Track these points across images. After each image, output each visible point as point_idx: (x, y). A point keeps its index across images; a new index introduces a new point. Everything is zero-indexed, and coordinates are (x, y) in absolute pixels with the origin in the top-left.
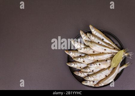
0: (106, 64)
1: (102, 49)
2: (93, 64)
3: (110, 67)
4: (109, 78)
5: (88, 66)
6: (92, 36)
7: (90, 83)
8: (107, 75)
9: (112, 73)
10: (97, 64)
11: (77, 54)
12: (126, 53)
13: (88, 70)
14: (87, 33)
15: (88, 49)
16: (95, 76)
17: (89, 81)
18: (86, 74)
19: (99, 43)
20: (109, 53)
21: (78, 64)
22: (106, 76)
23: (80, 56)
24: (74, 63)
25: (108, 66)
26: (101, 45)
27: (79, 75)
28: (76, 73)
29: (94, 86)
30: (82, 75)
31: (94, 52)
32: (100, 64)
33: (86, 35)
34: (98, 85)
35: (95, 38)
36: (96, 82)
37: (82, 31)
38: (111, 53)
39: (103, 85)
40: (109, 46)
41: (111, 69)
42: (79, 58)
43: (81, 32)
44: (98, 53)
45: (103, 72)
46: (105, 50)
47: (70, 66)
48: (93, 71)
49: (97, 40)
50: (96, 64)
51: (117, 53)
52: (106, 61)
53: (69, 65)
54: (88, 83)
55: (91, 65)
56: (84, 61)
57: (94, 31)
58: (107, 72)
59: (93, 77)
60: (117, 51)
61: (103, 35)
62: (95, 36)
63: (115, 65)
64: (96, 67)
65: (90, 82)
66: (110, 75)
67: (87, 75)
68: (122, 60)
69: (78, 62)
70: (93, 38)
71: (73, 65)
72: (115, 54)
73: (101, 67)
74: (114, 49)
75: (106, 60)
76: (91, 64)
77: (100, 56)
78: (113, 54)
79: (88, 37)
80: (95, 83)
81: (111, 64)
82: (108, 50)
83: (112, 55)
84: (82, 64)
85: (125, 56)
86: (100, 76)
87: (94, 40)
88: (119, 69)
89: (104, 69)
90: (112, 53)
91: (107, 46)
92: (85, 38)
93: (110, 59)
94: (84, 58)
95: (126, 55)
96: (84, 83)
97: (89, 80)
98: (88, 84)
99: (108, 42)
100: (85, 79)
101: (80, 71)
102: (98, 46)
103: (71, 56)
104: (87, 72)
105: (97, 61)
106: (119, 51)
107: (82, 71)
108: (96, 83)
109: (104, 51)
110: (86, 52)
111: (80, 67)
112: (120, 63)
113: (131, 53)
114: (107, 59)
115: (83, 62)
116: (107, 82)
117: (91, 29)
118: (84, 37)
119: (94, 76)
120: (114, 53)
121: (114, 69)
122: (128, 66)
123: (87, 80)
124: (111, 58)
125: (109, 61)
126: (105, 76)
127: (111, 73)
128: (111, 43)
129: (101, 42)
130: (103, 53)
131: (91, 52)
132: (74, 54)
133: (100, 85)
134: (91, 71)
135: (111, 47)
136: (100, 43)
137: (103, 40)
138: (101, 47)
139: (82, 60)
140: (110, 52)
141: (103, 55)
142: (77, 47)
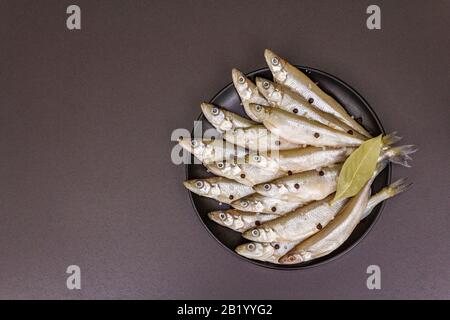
0: (319, 185)
1: (307, 132)
2: (273, 186)
4: (331, 235)
5: (259, 192)
6: (272, 87)
7: (263, 251)
8: (323, 224)
9: (340, 215)
10: (288, 183)
13: (259, 208)
14: (257, 79)
16: (281, 227)
17: (262, 243)
18: (250, 221)
19: (295, 111)
20: (329, 148)
21: (225, 186)
22: (319, 226)
24: (211, 180)
25: (328, 191)
26: (303, 118)
27: (227, 224)
28: (217, 217)
29: (277, 262)
30: (236, 224)
32: (297, 186)
33: (252, 84)
34: (292, 259)
35: (282, 95)
36: (285, 247)
37: (238, 70)
38: (337, 148)
39: (308, 257)
40: (332, 125)
41: (338, 202)
42: (228, 165)
43: (236, 76)
44: (292, 147)
45: (308, 214)
46: (317, 135)
47: (195, 190)
48: (274, 209)
49: (289, 104)
50: (286, 186)
51: (357, 147)
52: (321, 173)
53: (192, 187)
54: (257, 251)
55: (267, 187)
56: (243, 176)
57: (279, 71)
58: (325, 214)
59: (276, 228)
60: (358, 142)
61: (311, 84)
62: (284, 89)
63: (350, 188)
64: (284, 195)
65: (265, 246)
66: (332, 224)
67: (254, 225)
68: (375, 173)
69: (226, 179)
70: (275, 96)
71: (206, 190)
72: (351, 150)
73: (301, 196)
74: (350, 132)
75: (319, 170)
76: (267, 184)
77: (298, 155)
78: (345, 149)
79: (260, 94)
80: (282, 251)
81: (336, 187)
82: (328, 137)
83: (340, 155)
84: (236, 187)
85: (387, 158)
86: (299, 225)
87: (279, 104)
88: (365, 203)
89: (312, 204)
90: (340, 148)
91: (326, 122)
92: (249, 94)
93: (335, 168)
95: (391, 153)
96: (243, 251)
97: (259, 239)
98: (258, 254)
99: (327, 108)
100: (248, 237)
101: (231, 211)
102: (292, 122)
105: (290, 173)
106: (365, 138)
107: (238, 211)
108: (287, 251)
109: (312, 141)
111: (232, 197)
112: (370, 183)
113: (407, 149)
114: (323, 168)
115: (239, 177)
117: (269, 63)
118: (246, 92)
119: (278, 227)
120: (348, 147)
122: (397, 192)
123: (255, 240)
124: (337, 163)
125: (328, 175)
126: (315, 226)
127: (335, 216)
128: (337, 114)
129: (302, 110)
130: (309, 148)
133: (298, 259)
134: (269, 209)
135: (337, 127)
136: (300, 113)
137: (311, 101)
138: (303, 126)
139: (237, 170)
140: (334, 144)
141: (310, 153)
142: (220, 125)
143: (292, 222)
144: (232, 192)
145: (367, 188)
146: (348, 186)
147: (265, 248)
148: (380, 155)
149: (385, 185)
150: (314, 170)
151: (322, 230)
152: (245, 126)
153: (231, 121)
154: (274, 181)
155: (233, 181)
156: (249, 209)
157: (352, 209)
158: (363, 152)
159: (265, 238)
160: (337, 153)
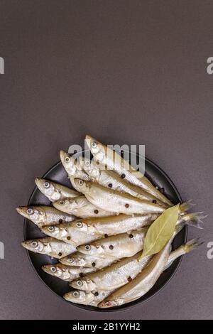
0: (129, 246)
2: (93, 247)
3: (140, 253)
4: (138, 285)
5: (81, 251)
6: (92, 166)
7: (86, 297)
8: (133, 276)
10: (104, 245)
11: (52, 218)
12: (187, 213)
13: (82, 263)
15: (81, 203)
16: (100, 280)
17: (85, 291)
18: (75, 273)
19: (110, 185)
20: (137, 215)
21: (55, 245)
22: (129, 279)
23: (61, 221)
24: (44, 240)
25: (136, 250)
27: (56, 275)
28: (49, 270)
29: (96, 305)
30: (64, 275)
31: (96, 212)
32: (111, 247)
34: (108, 305)
35: (100, 172)
36: (104, 294)
38: (143, 215)
39: (121, 302)
40: (140, 196)
41: (144, 258)
42: (57, 229)
43: (63, 156)
44: (107, 214)
46: (127, 206)
48: (94, 264)
49: (105, 179)
50: (103, 247)
51: (160, 214)
52: (131, 236)
54: (81, 298)
55: (87, 248)
56: (69, 238)
58: (134, 268)
59: (94, 280)
60: (161, 210)
63: (154, 248)
64: (101, 254)
66: (140, 276)
67: (78, 276)
68: (175, 233)
69: (55, 240)
70: (94, 172)
71: (40, 248)
72: (155, 216)
73: (115, 255)
74: (154, 202)
75: (129, 233)
77: (112, 222)
78: (150, 216)
80: (101, 297)
81: (143, 246)
83: (146, 221)
84: (64, 246)
85: (184, 222)
86: (114, 278)
87: (97, 179)
88: (166, 258)
89: (123, 260)
90: (147, 215)
91: (135, 194)
92: (74, 171)
93: (142, 231)
94: (70, 229)
95: (187, 218)
96: (70, 298)
97: (82, 288)
98: (82, 299)
100: (73, 286)
101: (59, 265)
102: (107, 195)
103: (36, 222)
104: (78, 267)
105: (106, 236)
107: (65, 265)
108: (104, 297)
109: (123, 210)
110: (75, 212)
111: (60, 254)
112: (170, 241)
114: (133, 231)
115: (66, 239)
116: (132, 295)
117: (89, 146)
118: (71, 169)
119: (97, 279)
120: (153, 214)
121: (154, 258)
123: (79, 289)
125: (137, 237)
126: (126, 278)
127: (142, 270)
129: (116, 184)
130: (121, 216)
131: (87, 212)
132: (42, 218)
133: (113, 304)
134: (90, 264)
135: (144, 198)
136: (114, 187)
137: (123, 176)
138: (116, 198)
139: (64, 233)
140: (141, 212)
141: (122, 220)
142: (51, 195)
143: (108, 276)
144: (60, 250)
145: (168, 246)
146: (152, 246)
147: (87, 295)
148: (179, 219)
149: (183, 243)
150: (126, 233)
151: (131, 281)
152: (72, 196)
153: (60, 192)
154: (93, 243)
155: (62, 241)
156: (74, 264)
157: (156, 264)
158: (164, 218)
159: (87, 287)
160: (143, 219)
